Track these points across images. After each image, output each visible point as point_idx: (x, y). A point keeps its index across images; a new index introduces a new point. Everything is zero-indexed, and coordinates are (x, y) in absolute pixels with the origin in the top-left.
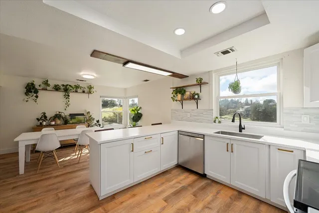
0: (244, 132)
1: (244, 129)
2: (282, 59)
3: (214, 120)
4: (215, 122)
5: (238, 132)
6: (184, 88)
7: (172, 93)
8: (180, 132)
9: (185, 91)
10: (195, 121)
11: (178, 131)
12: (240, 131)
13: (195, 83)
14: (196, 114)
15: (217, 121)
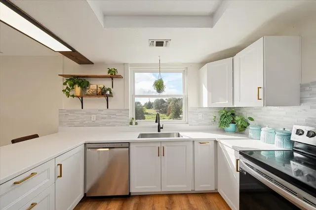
0: (162, 131)
1: (162, 128)
2: (187, 68)
3: (130, 121)
4: (131, 123)
5: (157, 132)
6: (87, 79)
7: (65, 84)
8: (88, 146)
9: (88, 84)
10: (104, 125)
11: (85, 144)
12: (159, 131)
13: (106, 73)
14: (105, 116)
15: (134, 123)
